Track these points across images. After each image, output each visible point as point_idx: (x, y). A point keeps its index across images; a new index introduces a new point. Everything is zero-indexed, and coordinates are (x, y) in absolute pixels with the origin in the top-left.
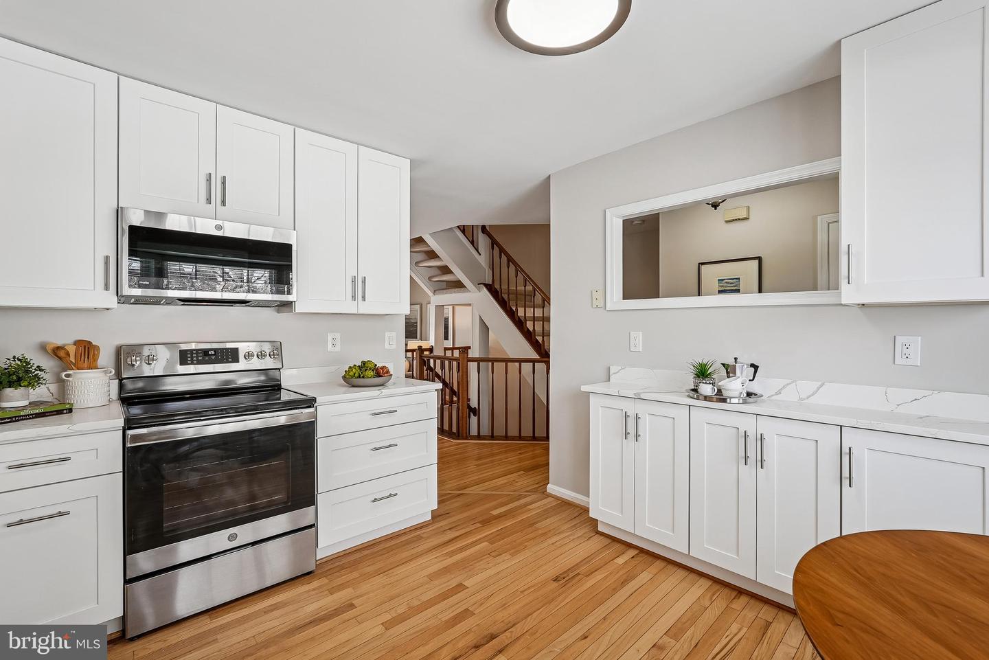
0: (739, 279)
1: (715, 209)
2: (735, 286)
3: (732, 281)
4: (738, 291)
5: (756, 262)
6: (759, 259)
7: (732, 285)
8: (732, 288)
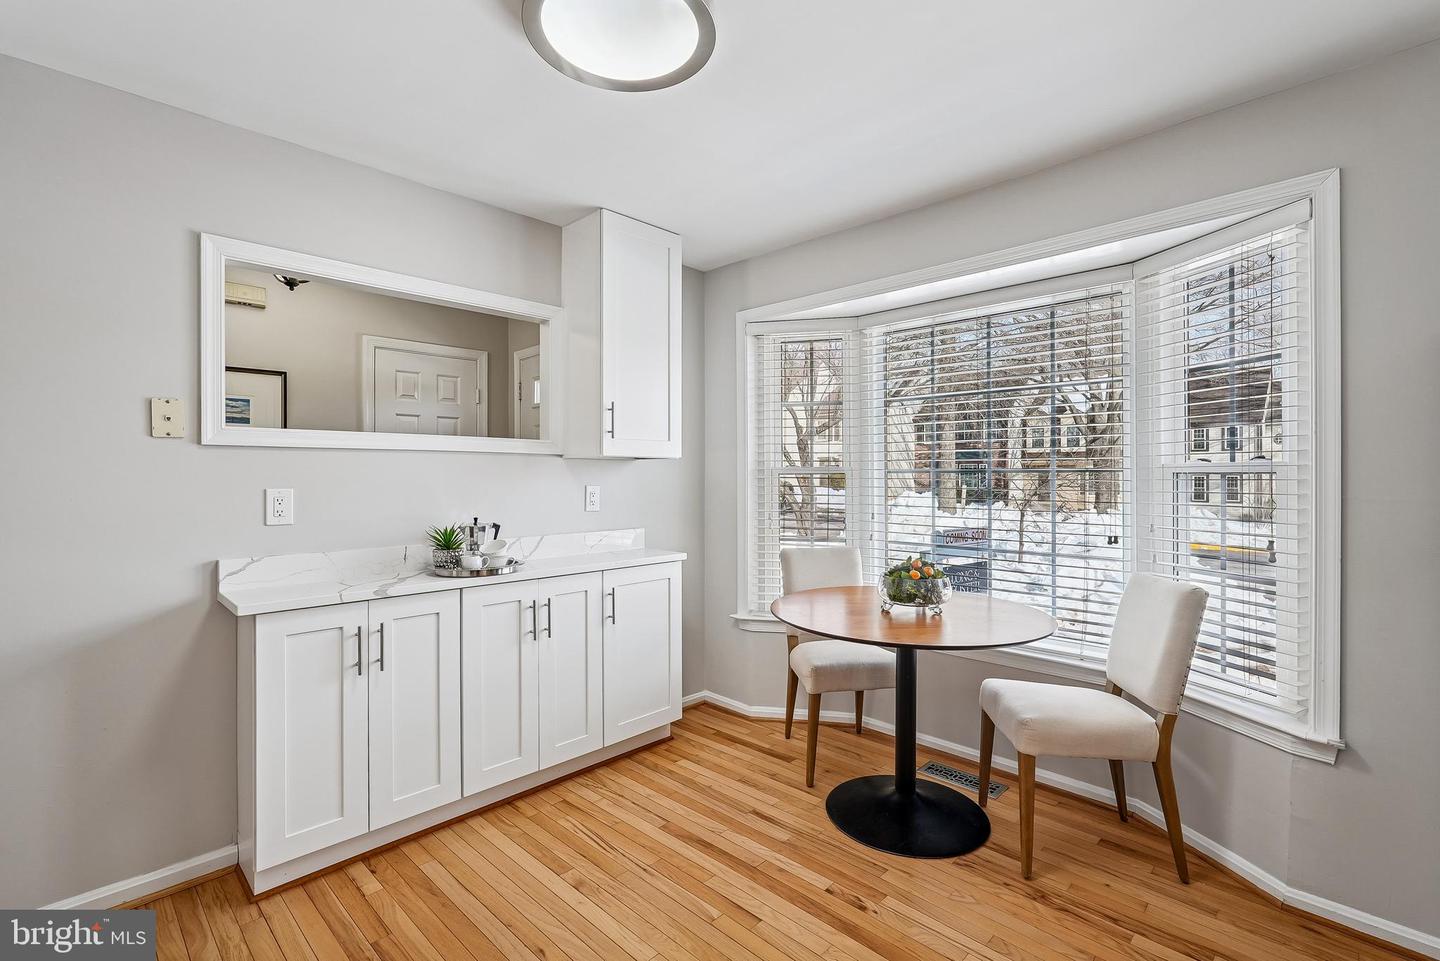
0: (248, 401)
1: (292, 289)
2: (240, 413)
3: (234, 403)
4: (246, 421)
5: (278, 380)
6: (283, 374)
7: (235, 410)
8: (235, 415)
